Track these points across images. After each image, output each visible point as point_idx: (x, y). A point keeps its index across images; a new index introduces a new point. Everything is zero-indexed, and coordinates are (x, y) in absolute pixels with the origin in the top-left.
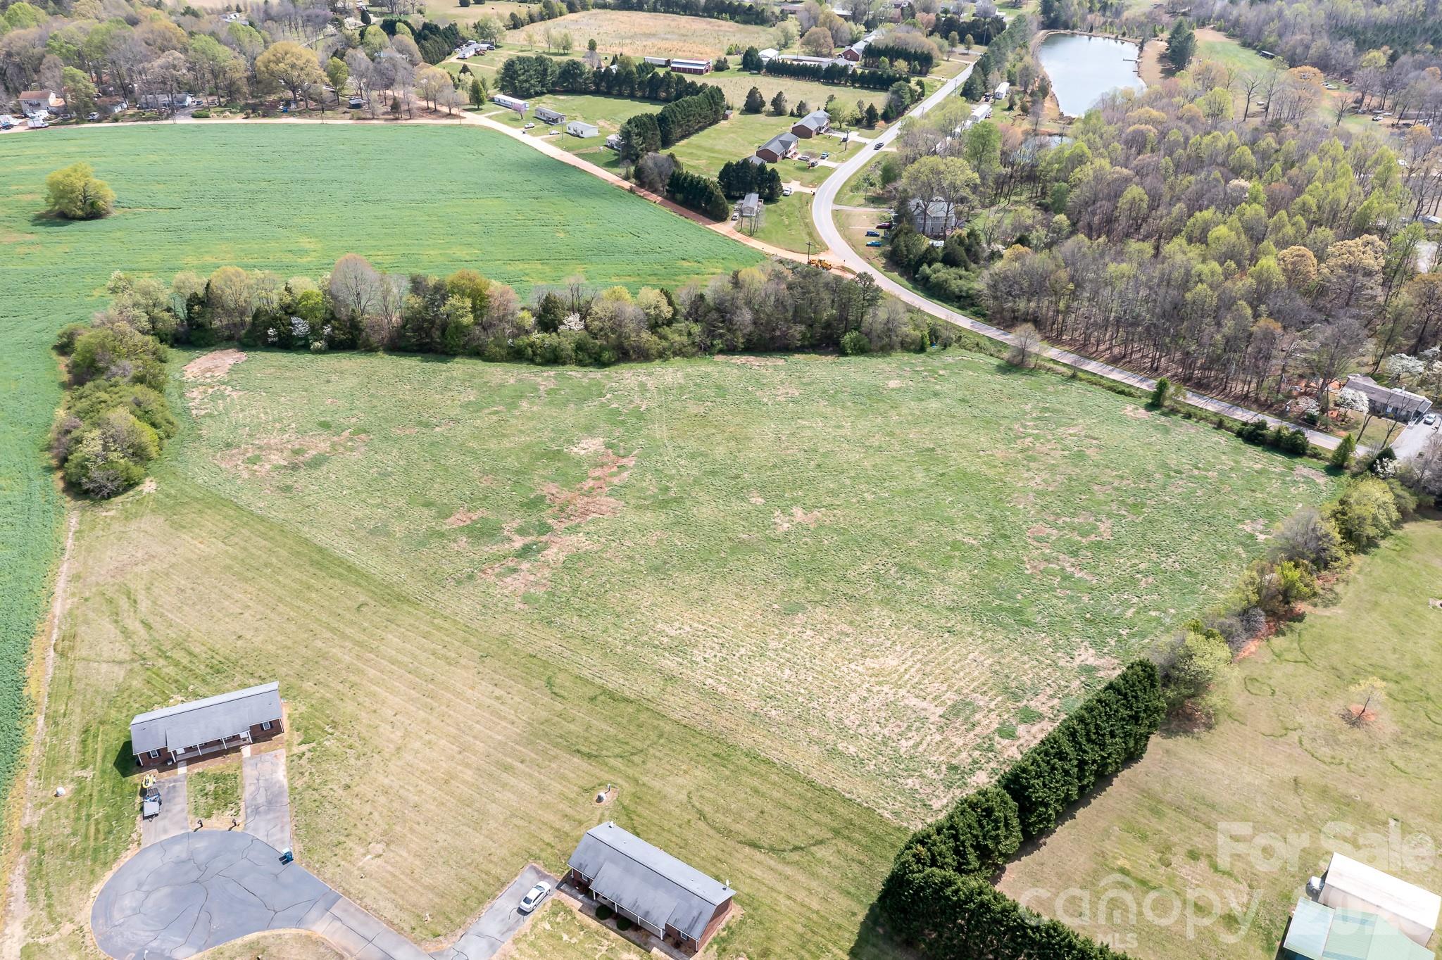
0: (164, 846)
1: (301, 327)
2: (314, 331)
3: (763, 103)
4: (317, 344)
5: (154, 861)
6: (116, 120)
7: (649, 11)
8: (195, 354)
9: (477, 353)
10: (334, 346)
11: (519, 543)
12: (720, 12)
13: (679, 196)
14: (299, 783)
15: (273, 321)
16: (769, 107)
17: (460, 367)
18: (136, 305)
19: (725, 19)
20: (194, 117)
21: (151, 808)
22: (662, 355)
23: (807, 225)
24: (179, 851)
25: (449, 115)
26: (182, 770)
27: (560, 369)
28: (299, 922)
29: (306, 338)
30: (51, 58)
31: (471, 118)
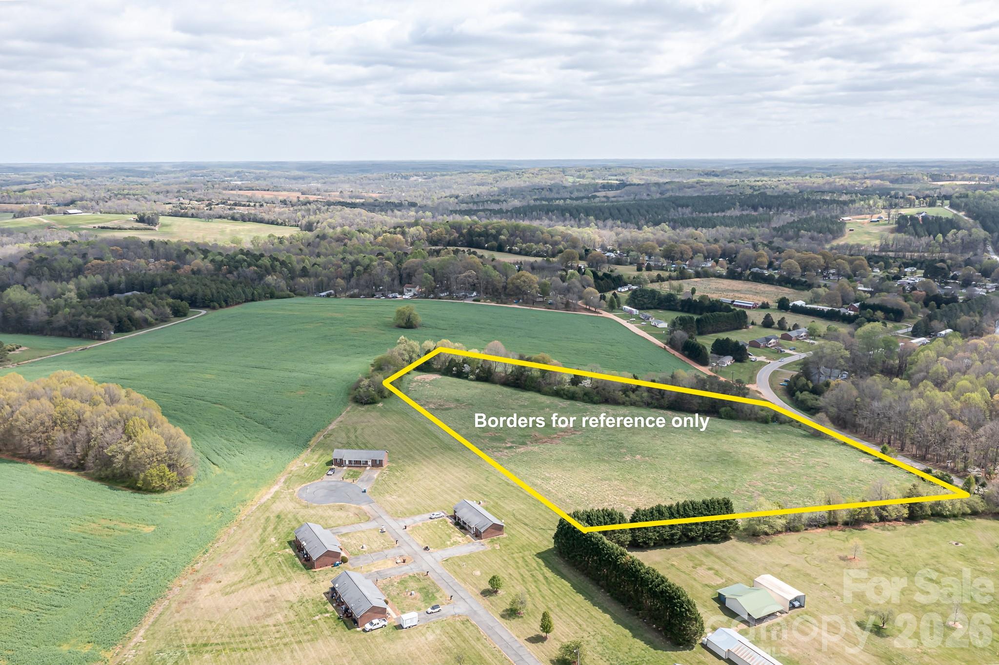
0: (329, 482)
1: (467, 368)
2: (472, 372)
3: (773, 323)
4: (472, 377)
5: (324, 484)
6: (440, 299)
7: (744, 280)
8: (421, 373)
9: (539, 391)
10: (479, 379)
11: (509, 445)
12: (786, 283)
13: (686, 353)
14: (380, 478)
15: (457, 365)
16: (776, 325)
17: (527, 395)
18: (405, 350)
19: (789, 288)
20: (474, 300)
21: (330, 473)
22: (624, 404)
23: (753, 373)
24: (333, 483)
25: (595, 312)
26: (345, 468)
27: (573, 402)
28: (358, 504)
29: (467, 374)
30: (421, 270)
31: (605, 314)
